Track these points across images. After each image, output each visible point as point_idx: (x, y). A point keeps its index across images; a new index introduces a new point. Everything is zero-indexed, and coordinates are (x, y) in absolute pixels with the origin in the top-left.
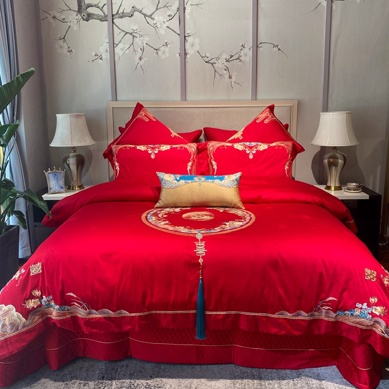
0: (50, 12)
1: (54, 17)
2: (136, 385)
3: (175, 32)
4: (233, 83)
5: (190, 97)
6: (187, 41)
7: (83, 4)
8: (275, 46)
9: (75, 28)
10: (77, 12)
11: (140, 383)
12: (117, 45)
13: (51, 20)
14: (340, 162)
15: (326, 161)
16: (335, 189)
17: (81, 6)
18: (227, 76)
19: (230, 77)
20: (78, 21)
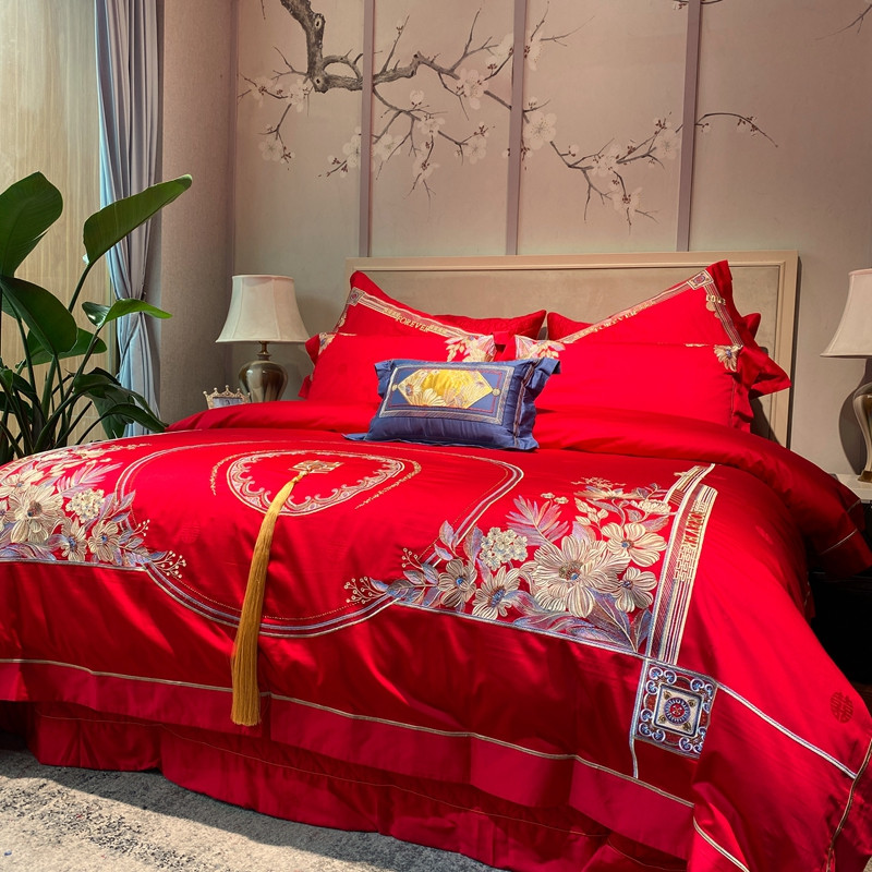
0: (256, 81)
1: (263, 90)
3: (503, 103)
4: (632, 212)
5: (528, 247)
6: (528, 122)
7: (318, 58)
8: (742, 120)
9: (300, 107)
10: (305, 75)
12: (379, 138)
13: (256, 94)
17: (315, 63)
18: (618, 198)
19: (626, 199)
20: (307, 94)
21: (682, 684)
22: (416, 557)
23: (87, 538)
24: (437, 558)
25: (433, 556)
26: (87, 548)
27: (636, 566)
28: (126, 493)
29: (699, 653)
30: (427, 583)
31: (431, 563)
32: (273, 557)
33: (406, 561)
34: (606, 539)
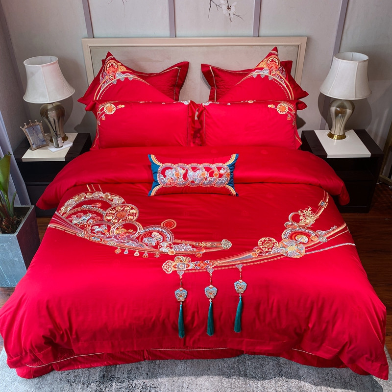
2: (134, 385)
4: (232, 15)
11: (137, 383)
14: (349, 111)
15: (333, 109)
16: (338, 139)
18: (225, 7)
19: (229, 8)
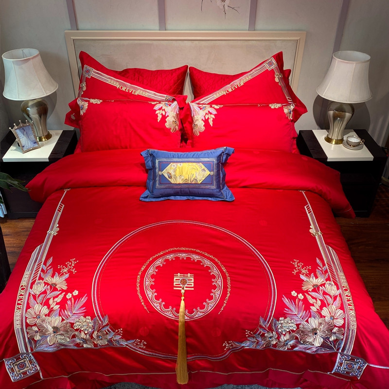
4: (226, 8)
5: (171, 24)
14: (348, 115)
15: (331, 113)
16: (336, 143)
21: (352, 359)
22: (252, 333)
23: (92, 339)
24: (261, 332)
25: (259, 331)
26: (93, 342)
27: (337, 327)
28: (103, 317)
29: (359, 352)
30: (257, 340)
31: (259, 334)
32: (187, 336)
33: (247, 334)
34: (324, 317)
